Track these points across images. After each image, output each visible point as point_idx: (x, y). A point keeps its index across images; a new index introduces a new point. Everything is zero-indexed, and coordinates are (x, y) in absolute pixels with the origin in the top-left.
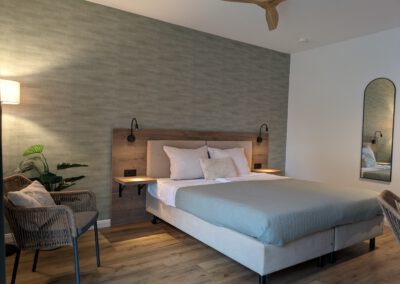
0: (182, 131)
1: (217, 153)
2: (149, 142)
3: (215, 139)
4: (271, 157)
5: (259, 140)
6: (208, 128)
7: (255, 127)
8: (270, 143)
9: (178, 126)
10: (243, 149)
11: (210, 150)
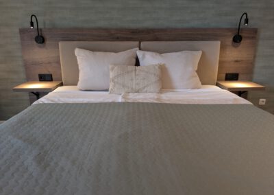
0: (106, 30)
2: (60, 44)
3: (157, 39)
4: (259, 64)
5: (237, 39)
7: (233, 20)
8: (260, 42)
9: (102, 24)
10: (199, 54)
11: (140, 54)
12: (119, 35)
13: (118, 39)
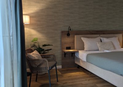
0: (89, 31)
1: (105, 40)
6: (101, 29)
9: (88, 29)
10: (117, 38)
11: (102, 38)
12: (93, 33)
13: (92, 34)
